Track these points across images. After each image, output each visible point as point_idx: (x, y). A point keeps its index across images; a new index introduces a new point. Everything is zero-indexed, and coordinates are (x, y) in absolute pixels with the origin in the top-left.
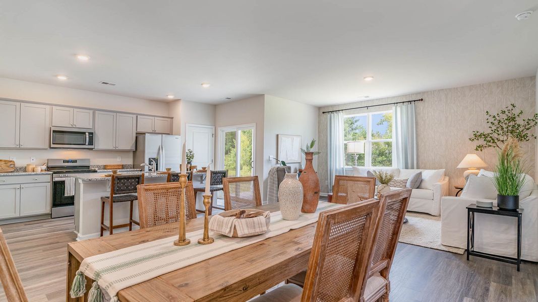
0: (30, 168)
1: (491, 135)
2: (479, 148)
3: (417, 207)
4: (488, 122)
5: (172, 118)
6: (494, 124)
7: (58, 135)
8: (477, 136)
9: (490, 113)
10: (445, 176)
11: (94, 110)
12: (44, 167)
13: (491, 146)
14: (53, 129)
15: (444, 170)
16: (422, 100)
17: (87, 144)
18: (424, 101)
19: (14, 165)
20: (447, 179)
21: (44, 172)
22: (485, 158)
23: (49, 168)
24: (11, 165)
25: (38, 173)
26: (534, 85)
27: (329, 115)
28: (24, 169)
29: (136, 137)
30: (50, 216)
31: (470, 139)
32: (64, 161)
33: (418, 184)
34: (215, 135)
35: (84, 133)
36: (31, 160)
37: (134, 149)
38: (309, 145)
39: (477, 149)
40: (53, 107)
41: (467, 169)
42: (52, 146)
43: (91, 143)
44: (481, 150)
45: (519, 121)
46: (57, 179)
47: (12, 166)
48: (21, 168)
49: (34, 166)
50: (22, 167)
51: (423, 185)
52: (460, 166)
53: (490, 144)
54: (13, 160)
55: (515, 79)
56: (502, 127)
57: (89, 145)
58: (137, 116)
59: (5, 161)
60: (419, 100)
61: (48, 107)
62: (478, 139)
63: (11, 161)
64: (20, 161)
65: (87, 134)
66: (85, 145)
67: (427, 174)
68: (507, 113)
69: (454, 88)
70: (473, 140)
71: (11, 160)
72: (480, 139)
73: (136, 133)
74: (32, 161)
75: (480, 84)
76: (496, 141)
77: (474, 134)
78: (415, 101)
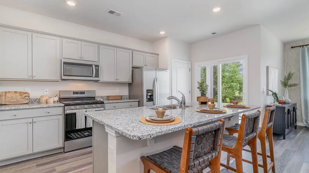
0: (43, 100)
5: (158, 55)
7: (68, 67)
11: (99, 44)
12: (56, 99)
14: (63, 60)
17: (94, 76)
19: (29, 97)
21: (56, 105)
23: (61, 100)
24: (26, 96)
25: (50, 105)
28: (38, 101)
29: (132, 71)
30: (62, 150)
32: (75, 93)
34: (191, 70)
35: (91, 65)
36: (45, 91)
37: (130, 81)
40: (63, 39)
42: (64, 77)
43: (97, 75)
46: (68, 112)
47: (27, 98)
48: (35, 100)
49: (47, 98)
50: (37, 99)
54: (28, 92)
57: (95, 77)
58: (133, 52)
59: (20, 93)
61: (58, 39)
63: (26, 93)
64: (34, 92)
65: (94, 66)
66: (92, 77)
71: (26, 91)
73: (133, 67)
74: (45, 93)
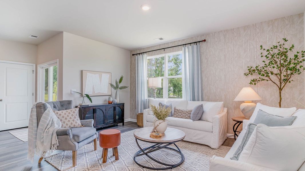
1: (265, 69)
2: (254, 82)
3: (198, 139)
4: (262, 56)
6: (268, 58)
8: (251, 71)
9: (264, 47)
10: (224, 107)
13: (264, 80)
15: (223, 102)
16: (205, 41)
18: (207, 42)
20: (226, 110)
22: (258, 91)
26: (302, 22)
27: (137, 57)
31: (245, 74)
33: (199, 116)
38: (118, 81)
39: (251, 83)
41: (243, 102)
44: (255, 84)
45: (291, 55)
51: (204, 117)
52: (237, 99)
53: (264, 78)
55: (284, 17)
56: (275, 61)
60: (203, 41)
62: (252, 74)
67: (208, 106)
68: (279, 48)
69: (231, 29)
70: (248, 74)
72: (253, 74)
75: (253, 25)
76: (270, 75)
77: (249, 70)
78: (199, 42)
